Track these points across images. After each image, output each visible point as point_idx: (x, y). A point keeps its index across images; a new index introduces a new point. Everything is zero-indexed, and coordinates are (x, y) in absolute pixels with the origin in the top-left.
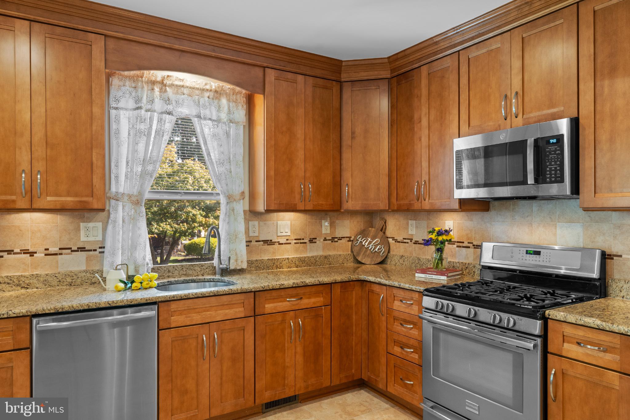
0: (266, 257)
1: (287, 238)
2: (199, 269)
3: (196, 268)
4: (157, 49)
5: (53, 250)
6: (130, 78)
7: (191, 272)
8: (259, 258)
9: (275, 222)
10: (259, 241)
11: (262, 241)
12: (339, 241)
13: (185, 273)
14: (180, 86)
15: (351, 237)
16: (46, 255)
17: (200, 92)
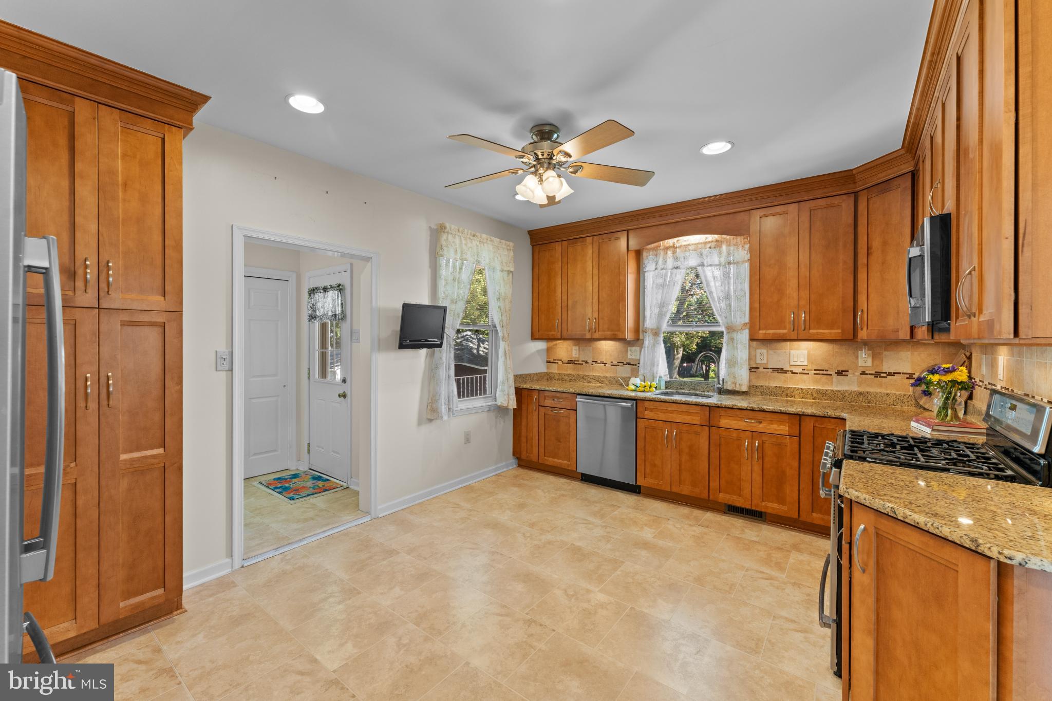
0: (773, 384)
1: (803, 367)
2: (705, 387)
3: (703, 385)
4: (659, 227)
5: (615, 363)
6: (653, 249)
7: (698, 388)
8: (766, 384)
9: (787, 352)
10: (768, 368)
11: (771, 368)
12: (888, 377)
13: (693, 388)
14: (687, 245)
15: (914, 374)
16: (611, 365)
17: (703, 245)
